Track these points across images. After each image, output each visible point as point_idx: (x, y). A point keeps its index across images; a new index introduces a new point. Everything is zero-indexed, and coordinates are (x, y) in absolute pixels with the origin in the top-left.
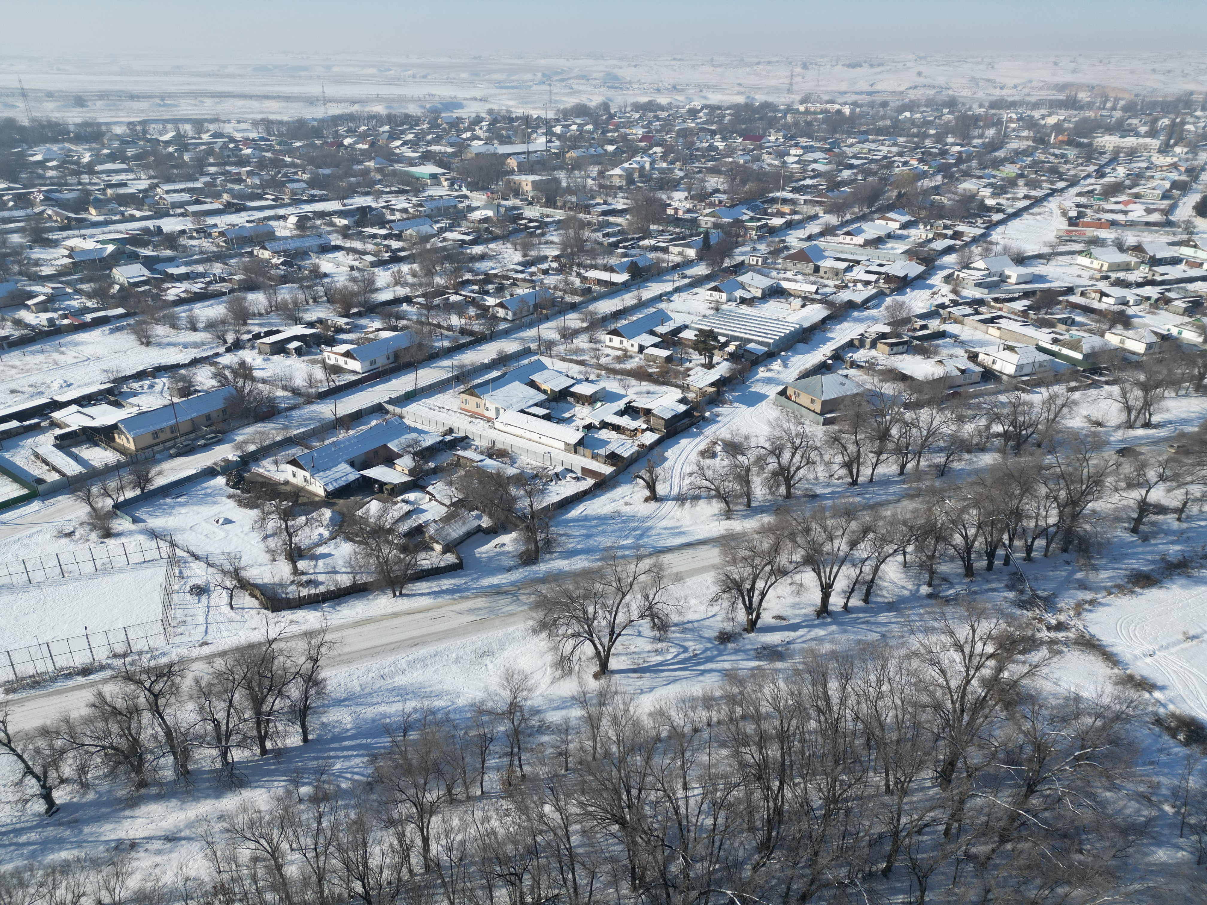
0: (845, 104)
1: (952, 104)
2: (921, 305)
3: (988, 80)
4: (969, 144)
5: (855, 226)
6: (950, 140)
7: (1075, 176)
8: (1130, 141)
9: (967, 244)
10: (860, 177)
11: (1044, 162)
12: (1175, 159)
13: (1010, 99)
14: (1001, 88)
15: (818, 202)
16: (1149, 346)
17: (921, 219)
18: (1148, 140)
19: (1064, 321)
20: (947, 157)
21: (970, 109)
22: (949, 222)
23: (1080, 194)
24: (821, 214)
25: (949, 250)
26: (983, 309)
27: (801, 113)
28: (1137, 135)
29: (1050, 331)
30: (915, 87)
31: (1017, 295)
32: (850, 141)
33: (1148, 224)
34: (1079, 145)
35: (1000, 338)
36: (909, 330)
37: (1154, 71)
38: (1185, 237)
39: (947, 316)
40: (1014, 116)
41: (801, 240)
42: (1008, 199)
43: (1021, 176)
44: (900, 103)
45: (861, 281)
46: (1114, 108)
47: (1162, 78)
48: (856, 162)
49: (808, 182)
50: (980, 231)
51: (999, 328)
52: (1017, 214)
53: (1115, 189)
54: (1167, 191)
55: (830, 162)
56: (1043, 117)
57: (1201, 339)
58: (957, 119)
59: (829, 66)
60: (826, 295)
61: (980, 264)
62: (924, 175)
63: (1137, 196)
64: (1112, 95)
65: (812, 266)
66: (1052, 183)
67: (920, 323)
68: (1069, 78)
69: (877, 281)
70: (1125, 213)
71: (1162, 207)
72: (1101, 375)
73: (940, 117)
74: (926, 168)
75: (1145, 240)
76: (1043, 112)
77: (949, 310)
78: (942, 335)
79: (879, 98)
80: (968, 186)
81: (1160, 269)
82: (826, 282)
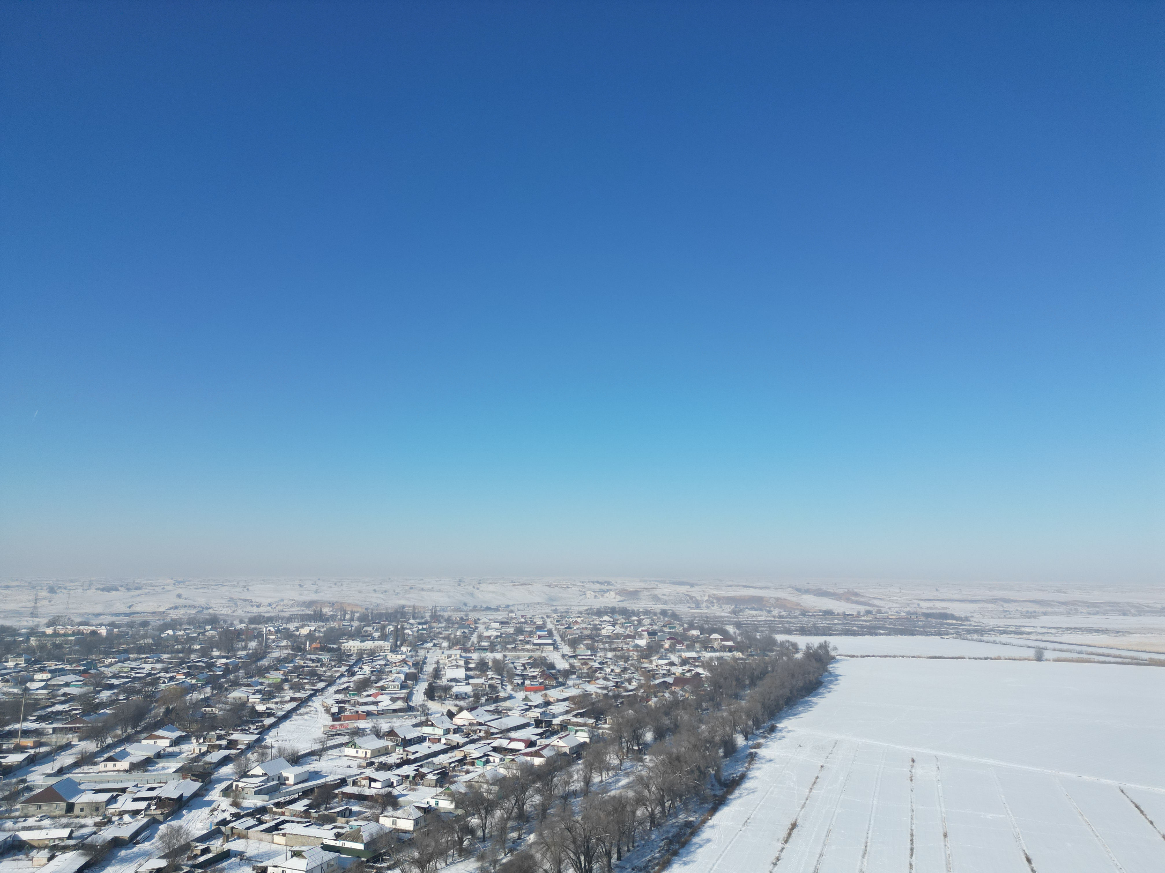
0: (101, 625)
1: (213, 621)
2: (200, 825)
3: (246, 600)
4: (235, 656)
5: (118, 750)
6: (216, 653)
7: (331, 676)
8: (369, 645)
9: (243, 752)
10: (121, 697)
11: (304, 667)
12: (404, 657)
13: (267, 615)
14: (258, 607)
15: (71, 729)
16: (417, 822)
17: (193, 733)
18: (381, 643)
19: (342, 814)
20: (215, 669)
21: (232, 625)
22: (223, 732)
23: (338, 692)
24: (75, 741)
25: (225, 761)
26: (266, 817)
27: (49, 636)
28: (373, 639)
29: (331, 826)
30: (176, 608)
31: (296, 796)
32: (108, 661)
33: (395, 711)
34: (330, 650)
35: (286, 845)
36: (189, 858)
37: (375, 591)
38: (424, 718)
39: (229, 833)
40: (272, 629)
41: (49, 775)
42: (276, 703)
43: (286, 680)
44: (162, 622)
45: (127, 812)
46: (352, 619)
47: (382, 596)
48: (116, 682)
49: (59, 708)
50: (254, 737)
51: (284, 835)
52: (287, 716)
53: (364, 685)
54: (403, 682)
55: (86, 685)
56: (297, 629)
57: (453, 806)
58: (220, 634)
59: (80, 591)
60: (83, 837)
61: (258, 770)
62: (192, 688)
63: (383, 688)
64: (349, 609)
65: (63, 805)
66: (314, 684)
67: (201, 846)
68: (313, 597)
69: (148, 808)
70: (376, 703)
71: (403, 695)
72: (383, 861)
73: (203, 634)
74: (194, 681)
75: (395, 725)
76: (297, 624)
77: (231, 825)
78: (227, 855)
79: (137, 619)
80: (237, 694)
81: (411, 749)
82: (83, 821)
